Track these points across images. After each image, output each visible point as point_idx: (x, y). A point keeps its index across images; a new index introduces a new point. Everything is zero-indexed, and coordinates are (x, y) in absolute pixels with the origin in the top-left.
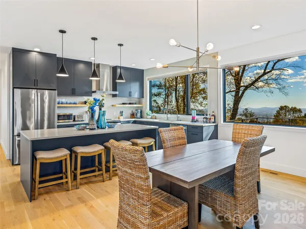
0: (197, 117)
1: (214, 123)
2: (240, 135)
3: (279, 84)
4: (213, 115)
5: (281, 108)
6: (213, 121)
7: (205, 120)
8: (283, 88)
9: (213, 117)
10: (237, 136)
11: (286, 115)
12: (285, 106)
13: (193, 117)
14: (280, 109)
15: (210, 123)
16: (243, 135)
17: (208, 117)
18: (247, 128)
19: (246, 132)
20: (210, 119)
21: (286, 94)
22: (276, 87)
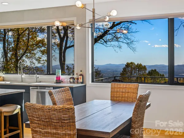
0: (62, 77)
1: (82, 83)
2: (118, 93)
3: (128, 39)
4: (81, 75)
5: (128, 65)
6: (81, 81)
7: (72, 80)
8: (131, 42)
9: (81, 77)
10: (115, 95)
11: (132, 73)
12: (131, 63)
13: (57, 78)
14: (126, 65)
15: (78, 83)
16: (121, 93)
17: (75, 76)
18: (124, 87)
19: (124, 90)
20: (78, 79)
21: (134, 50)
22: (125, 41)
